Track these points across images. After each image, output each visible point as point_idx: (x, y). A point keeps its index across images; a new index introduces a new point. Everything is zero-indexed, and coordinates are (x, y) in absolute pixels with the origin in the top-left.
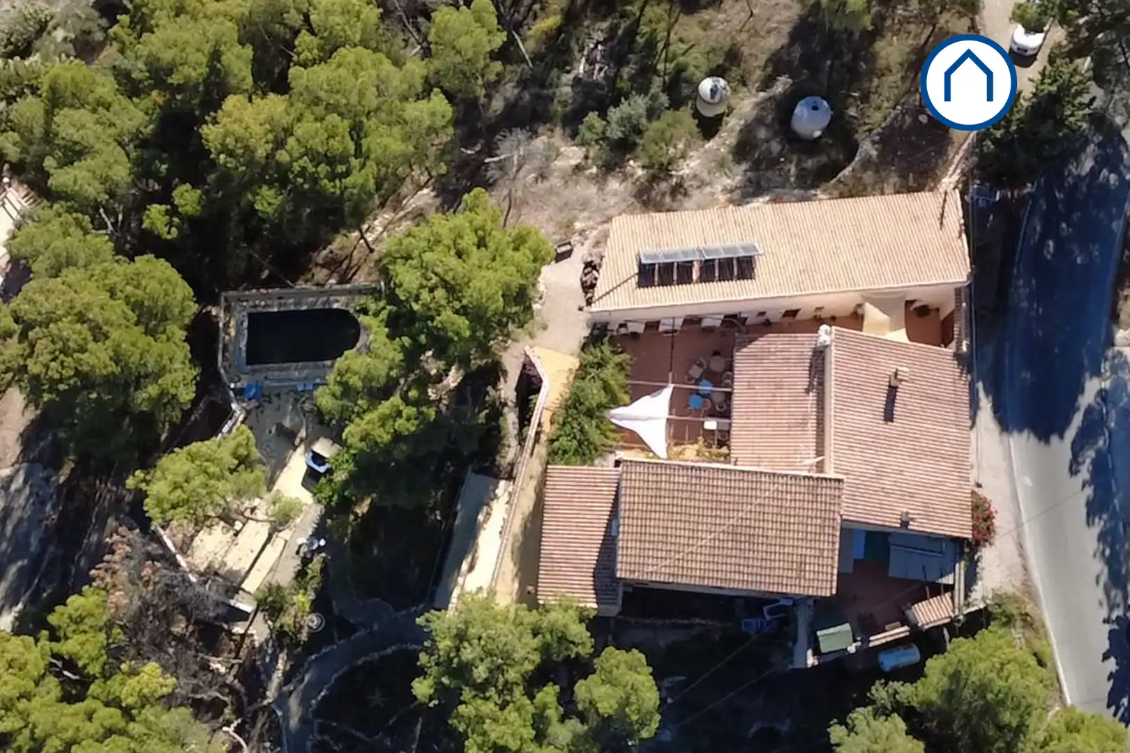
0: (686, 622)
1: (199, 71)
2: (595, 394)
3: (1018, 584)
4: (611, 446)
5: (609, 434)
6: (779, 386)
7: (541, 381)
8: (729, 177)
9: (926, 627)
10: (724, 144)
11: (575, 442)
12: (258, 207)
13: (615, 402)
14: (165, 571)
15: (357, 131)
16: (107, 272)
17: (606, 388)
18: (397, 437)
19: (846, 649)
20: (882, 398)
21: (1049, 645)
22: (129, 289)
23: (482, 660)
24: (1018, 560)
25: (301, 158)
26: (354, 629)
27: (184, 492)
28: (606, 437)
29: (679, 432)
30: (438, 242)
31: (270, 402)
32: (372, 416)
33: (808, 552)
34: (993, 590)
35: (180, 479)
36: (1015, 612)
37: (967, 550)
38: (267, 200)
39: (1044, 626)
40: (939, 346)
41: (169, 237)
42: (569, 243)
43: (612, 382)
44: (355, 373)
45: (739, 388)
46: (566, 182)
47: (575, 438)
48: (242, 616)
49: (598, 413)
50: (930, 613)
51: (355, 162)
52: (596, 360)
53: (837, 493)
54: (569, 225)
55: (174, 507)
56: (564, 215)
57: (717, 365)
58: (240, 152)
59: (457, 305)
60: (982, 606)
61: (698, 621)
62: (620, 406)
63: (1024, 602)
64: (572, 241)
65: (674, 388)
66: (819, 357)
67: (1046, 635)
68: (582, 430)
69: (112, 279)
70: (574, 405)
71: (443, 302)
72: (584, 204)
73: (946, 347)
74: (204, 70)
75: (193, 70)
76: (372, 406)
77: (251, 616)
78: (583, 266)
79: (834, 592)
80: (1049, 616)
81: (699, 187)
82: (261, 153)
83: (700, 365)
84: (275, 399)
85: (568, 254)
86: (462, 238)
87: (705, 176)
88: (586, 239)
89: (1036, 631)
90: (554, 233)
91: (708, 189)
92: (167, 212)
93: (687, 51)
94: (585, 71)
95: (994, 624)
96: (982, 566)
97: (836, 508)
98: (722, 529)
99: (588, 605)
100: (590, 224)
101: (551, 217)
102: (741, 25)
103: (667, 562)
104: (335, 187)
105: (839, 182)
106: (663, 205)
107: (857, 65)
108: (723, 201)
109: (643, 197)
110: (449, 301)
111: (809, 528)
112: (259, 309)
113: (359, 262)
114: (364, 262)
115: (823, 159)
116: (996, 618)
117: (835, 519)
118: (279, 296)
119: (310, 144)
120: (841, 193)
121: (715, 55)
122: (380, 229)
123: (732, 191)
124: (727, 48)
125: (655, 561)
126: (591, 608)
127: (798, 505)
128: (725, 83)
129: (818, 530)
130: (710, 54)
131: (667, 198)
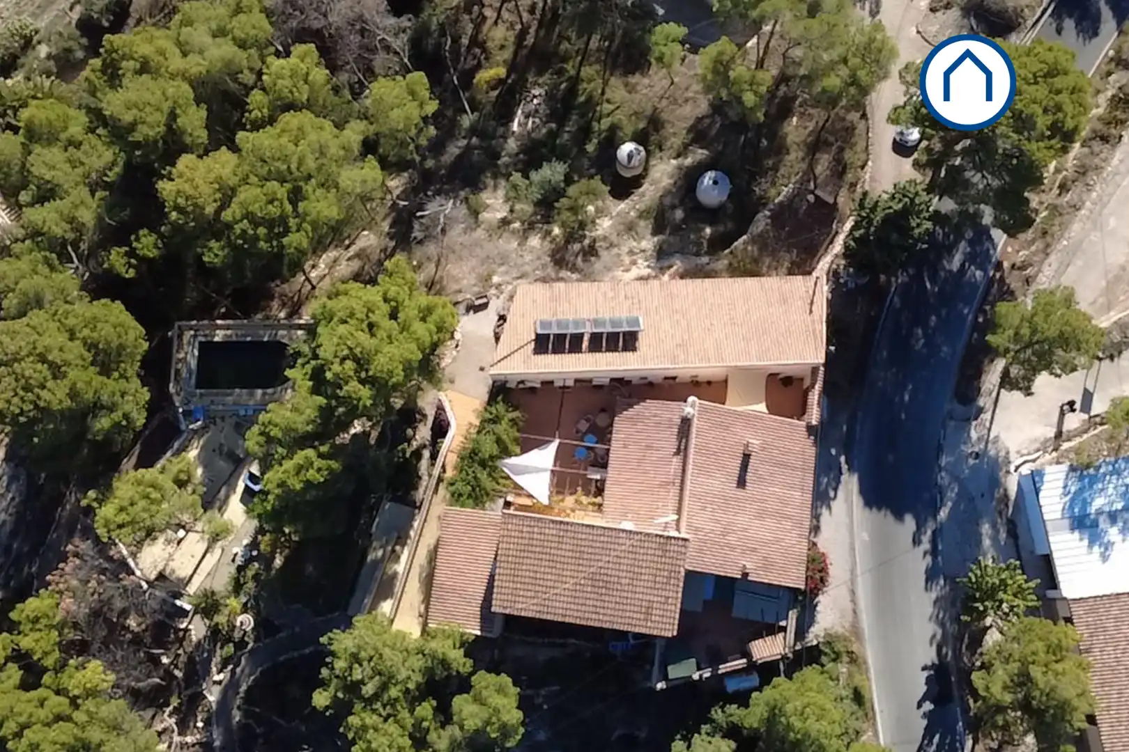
0: (562, 641)
1: (158, 130)
2: (489, 447)
3: (847, 625)
4: (501, 492)
5: (501, 481)
6: (649, 447)
7: (449, 424)
8: (635, 240)
9: (760, 662)
10: (634, 208)
11: (469, 488)
12: (206, 259)
13: (506, 453)
14: (109, 584)
15: (296, 196)
16: (68, 313)
17: (499, 441)
18: (308, 484)
19: (691, 677)
20: (738, 463)
21: (869, 679)
22: (86, 332)
23: (372, 678)
24: (849, 606)
25: (241, 221)
26: (278, 630)
27: (128, 514)
28: (498, 484)
29: (562, 483)
30: (352, 315)
31: (215, 424)
32: (288, 465)
33: (656, 599)
34: (825, 630)
35: (126, 503)
36: (842, 649)
37: (800, 598)
38: (214, 253)
39: (865, 663)
40: (792, 418)
41: (127, 276)
42: (486, 296)
43: (504, 437)
44: (276, 426)
45: (615, 446)
46: (490, 236)
47: (468, 484)
48: (183, 613)
49: (490, 463)
50: (766, 649)
51: (292, 222)
52: (491, 417)
53: (683, 550)
54: (489, 277)
55: (120, 526)
56: (485, 267)
57: (601, 420)
58: (190, 209)
59: (363, 375)
60: (815, 643)
61: (573, 641)
62: (511, 456)
63: (850, 641)
64: (488, 294)
65: (560, 443)
66: (686, 423)
67: (867, 670)
68: (475, 478)
69: (71, 321)
70: (471, 457)
71: (352, 373)
72: (504, 260)
73: (798, 419)
74: (162, 129)
75: (151, 129)
76: (290, 456)
77: (191, 614)
78: (497, 318)
79: (675, 633)
80: (870, 654)
81: (607, 248)
82: (210, 210)
83: (588, 420)
84: (218, 420)
85: (484, 307)
86: (373, 312)
87: (614, 238)
88: (502, 293)
89: (859, 666)
90: (475, 285)
91: (615, 250)
92: (126, 254)
93: (613, 111)
94: (520, 125)
95: (824, 659)
96: (818, 608)
97: (682, 563)
98: (583, 575)
99: (468, 631)
100: (507, 278)
101: (473, 269)
102: (662, 92)
103: (535, 601)
104: (272, 246)
105: (731, 252)
106: (574, 265)
107: (759, 141)
108: (628, 262)
109: (558, 256)
110: (356, 371)
111: (658, 579)
112: (209, 339)
113: (303, 297)
114: (307, 298)
115: (721, 228)
116: (826, 654)
117: (679, 572)
118: (228, 328)
119: (250, 209)
120: (730, 264)
121: (638, 118)
122: (323, 266)
123: (637, 254)
124: (649, 112)
125: (524, 600)
126: (470, 634)
127: (649, 558)
128: (641, 148)
129: (665, 580)
130: (633, 118)
131: (580, 259)
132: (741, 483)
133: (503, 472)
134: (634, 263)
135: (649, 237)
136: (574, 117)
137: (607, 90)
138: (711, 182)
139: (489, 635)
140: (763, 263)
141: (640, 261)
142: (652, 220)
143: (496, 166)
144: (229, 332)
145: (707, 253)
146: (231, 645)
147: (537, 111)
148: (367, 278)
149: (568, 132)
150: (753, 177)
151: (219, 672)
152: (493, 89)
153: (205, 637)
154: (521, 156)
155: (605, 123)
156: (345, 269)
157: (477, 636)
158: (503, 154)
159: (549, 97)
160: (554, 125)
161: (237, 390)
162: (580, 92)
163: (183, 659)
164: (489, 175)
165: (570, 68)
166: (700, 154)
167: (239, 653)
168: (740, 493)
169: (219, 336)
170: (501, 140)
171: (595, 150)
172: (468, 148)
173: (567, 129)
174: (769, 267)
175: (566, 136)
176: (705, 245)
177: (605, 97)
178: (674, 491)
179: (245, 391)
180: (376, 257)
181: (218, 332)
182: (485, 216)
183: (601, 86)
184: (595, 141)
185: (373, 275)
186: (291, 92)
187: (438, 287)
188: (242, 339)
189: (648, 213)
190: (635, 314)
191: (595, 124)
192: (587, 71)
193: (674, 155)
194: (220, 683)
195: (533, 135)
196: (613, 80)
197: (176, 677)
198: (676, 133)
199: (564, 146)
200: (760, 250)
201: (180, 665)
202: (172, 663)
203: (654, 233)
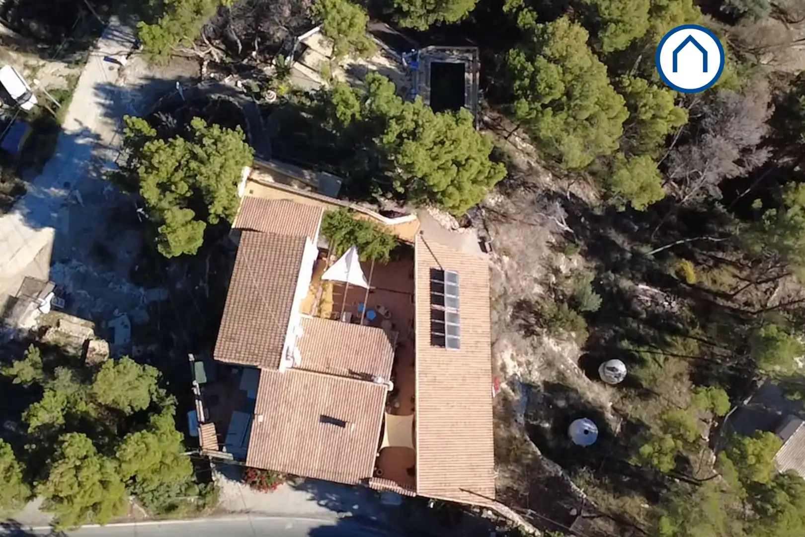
3: (224, 505)
4: (333, 247)
5: (341, 247)
6: (357, 353)
7: (390, 218)
8: (539, 367)
9: (199, 429)
10: (568, 369)
11: (336, 224)
13: (361, 249)
18: (335, 107)
19: (195, 378)
20: (339, 417)
24: (239, 508)
26: (265, 118)
28: (339, 245)
29: (339, 289)
31: (406, 75)
33: (240, 344)
34: (223, 487)
36: (207, 500)
37: (241, 463)
39: (196, 517)
40: (375, 466)
45: (361, 329)
46: (544, 259)
47: (339, 223)
49: (352, 238)
50: (208, 436)
52: (386, 239)
53: (271, 365)
54: (507, 253)
56: (517, 252)
57: (386, 322)
58: (546, 36)
60: (214, 478)
62: (358, 254)
63: (213, 507)
64: (494, 251)
65: (366, 289)
68: (343, 228)
70: (360, 226)
72: (523, 265)
73: (374, 472)
79: (215, 358)
81: (532, 345)
82: (546, 50)
83: (387, 314)
84: (408, 78)
85: (484, 250)
87: (540, 350)
88: (495, 263)
89: (194, 512)
90: (501, 244)
91: (530, 351)
93: (657, 362)
94: (645, 291)
95: (202, 485)
96: (238, 483)
97: (263, 364)
98: (261, 293)
99: (235, 220)
100: (506, 267)
101: (515, 244)
102: (674, 401)
103: (246, 260)
104: (517, 90)
105: (526, 441)
106: (517, 318)
107: (626, 475)
108: (520, 360)
109: (524, 305)
110: (406, 130)
111: (253, 346)
112: (466, 70)
113: (499, 132)
114: (498, 134)
115: (549, 436)
116: (206, 487)
117: (256, 361)
118: (474, 80)
119: (542, 71)
120: (515, 438)
121: (651, 381)
122: (524, 145)
123: (528, 368)
124: (656, 390)
125: (248, 253)
126: (233, 221)
127: (268, 340)
128: (621, 379)
129: (252, 351)
130: (651, 378)
131: (523, 322)
132: (325, 419)
133: (348, 249)
134: (520, 364)
135: (542, 378)
136: (651, 332)
137: (676, 359)
138: (587, 428)
139: (230, 233)
140: (517, 467)
141: (521, 369)
142: (556, 382)
143: (607, 270)
144: (471, 82)
145: (527, 423)
146: (258, 90)
147: (657, 304)
148: (513, 174)
149: (639, 327)
150: (593, 467)
151: (243, 84)
152: (677, 273)
153: (265, 75)
154: (615, 289)
155: (648, 357)
156: (521, 160)
157: (231, 225)
158: (618, 276)
159: (670, 315)
160: (644, 316)
161: (429, 89)
162: (674, 338)
163: (254, 63)
164: (598, 263)
165: (697, 330)
166: (616, 427)
167: (253, 95)
168: (318, 417)
169: (468, 76)
170: (630, 276)
171: (623, 347)
172: (622, 250)
173: (641, 326)
174: (513, 471)
175: (635, 325)
176: (535, 423)
177: (670, 357)
178: (322, 368)
179: (429, 93)
180: (530, 181)
181: (471, 74)
182: (562, 258)
183: (680, 354)
184: (631, 347)
185: (515, 177)
186: (645, 105)
187: (503, 220)
188: (466, 91)
189: (563, 379)
190: (461, 346)
191: (646, 348)
192: (693, 344)
193: (616, 406)
194: (236, 85)
195: (635, 300)
196: (685, 364)
197: (243, 60)
198: (636, 409)
199: (626, 323)
200: (528, 465)
201: (250, 62)
202: (252, 57)
203: (546, 383)
